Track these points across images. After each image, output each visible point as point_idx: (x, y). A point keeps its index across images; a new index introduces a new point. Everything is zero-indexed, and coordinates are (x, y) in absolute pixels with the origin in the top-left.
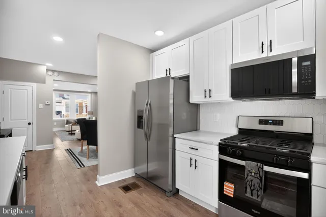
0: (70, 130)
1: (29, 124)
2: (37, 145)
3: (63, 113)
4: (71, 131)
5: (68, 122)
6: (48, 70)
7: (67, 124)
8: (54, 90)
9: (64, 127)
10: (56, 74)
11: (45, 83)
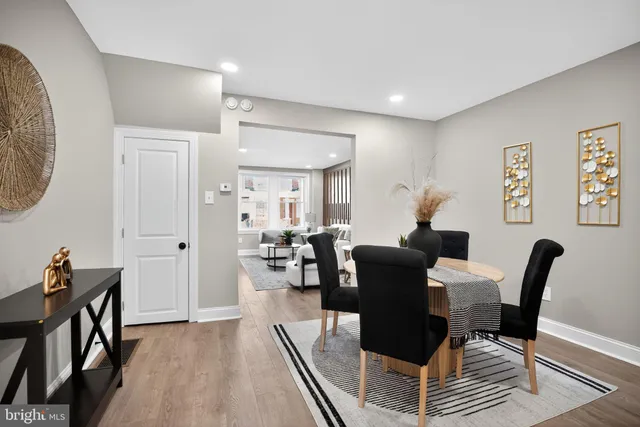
0: (272, 255)
1: (182, 246)
2: (200, 306)
3: (251, 218)
4: (275, 259)
5: (265, 239)
6: (225, 95)
7: (263, 242)
8: (241, 167)
9: (258, 248)
10: (246, 104)
11: (218, 132)
